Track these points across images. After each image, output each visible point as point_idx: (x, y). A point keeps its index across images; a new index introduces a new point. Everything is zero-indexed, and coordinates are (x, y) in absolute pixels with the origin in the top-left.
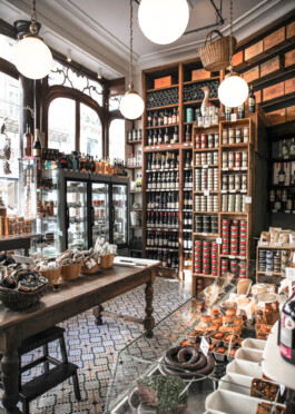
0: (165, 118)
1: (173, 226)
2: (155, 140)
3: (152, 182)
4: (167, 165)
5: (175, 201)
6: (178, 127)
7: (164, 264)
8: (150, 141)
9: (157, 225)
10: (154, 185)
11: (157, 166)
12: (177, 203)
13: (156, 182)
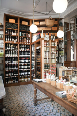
0: (12, 33)
1: (15, 69)
2: (9, 39)
3: (7, 54)
4: (13, 49)
5: (16, 61)
6: (17, 37)
7: (12, 82)
8: (7, 39)
9: (9, 69)
10: (8, 55)
11: (10, 49)
12: (17, 61)
13: (9, 54)
